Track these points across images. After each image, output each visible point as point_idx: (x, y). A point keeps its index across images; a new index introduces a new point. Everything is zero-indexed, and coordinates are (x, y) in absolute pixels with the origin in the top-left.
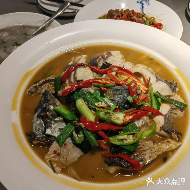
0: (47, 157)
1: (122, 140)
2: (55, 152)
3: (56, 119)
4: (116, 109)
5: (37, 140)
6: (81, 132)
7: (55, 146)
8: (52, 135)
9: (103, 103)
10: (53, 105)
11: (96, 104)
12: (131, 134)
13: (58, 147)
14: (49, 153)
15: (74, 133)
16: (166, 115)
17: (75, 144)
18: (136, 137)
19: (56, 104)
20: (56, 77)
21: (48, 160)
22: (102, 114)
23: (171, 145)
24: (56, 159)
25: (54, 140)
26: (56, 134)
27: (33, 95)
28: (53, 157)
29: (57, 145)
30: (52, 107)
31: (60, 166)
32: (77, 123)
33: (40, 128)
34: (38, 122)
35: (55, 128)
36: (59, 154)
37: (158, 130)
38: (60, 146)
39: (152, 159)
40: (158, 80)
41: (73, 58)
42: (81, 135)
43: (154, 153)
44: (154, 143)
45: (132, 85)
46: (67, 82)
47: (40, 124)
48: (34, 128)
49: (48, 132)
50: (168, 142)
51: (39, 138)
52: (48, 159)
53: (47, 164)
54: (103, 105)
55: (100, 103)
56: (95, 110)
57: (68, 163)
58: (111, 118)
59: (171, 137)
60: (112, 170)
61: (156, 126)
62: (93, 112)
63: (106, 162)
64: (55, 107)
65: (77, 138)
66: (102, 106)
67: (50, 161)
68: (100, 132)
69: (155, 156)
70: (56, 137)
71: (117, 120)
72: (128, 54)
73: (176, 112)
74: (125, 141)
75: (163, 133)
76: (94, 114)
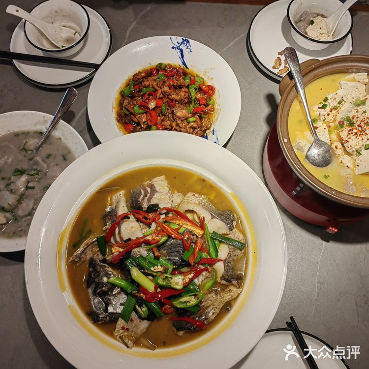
0: (116, 334)
1: (185, 302)
2: (123, 328)
3: (114, 293)
4: (174, 269)
5: (101, 320)
6: (144, 305)
7: (121, 322)
8: (115, 312)
9: (159, 267)
10: (105, 276)
11: (152, 269)
12: (193, 295)
13: (125, 323)
14: (116, 330)
15: (137, 307)
16: (225, 260)
17: (141, 318)
18: (198, 299)
19: (108, 273)
20: (97, 237)
21: (118, 337)
22: (161, 281)
23: (232, 294)
24: (126, 334)
25: (119, 317)
26: (119, 310)
27: (78, 265)
28: (122, 333)
29: (123, 321)
30: (105, 279)
31: (131, 340)
32: (137, 294)
33: (101, 306)
34: (96, 300)
35: (116, 304)
36: (127, 329)
37: (219, 280)
38: (127, 321)
39: (215, 315)
40: (213, 217)
41: (109, 198)
42: (145, 309)
43: (216, 308)
44: (216, 294)
45: (185, 238)
46: (112, 240)
47: (99, 302)
48: (93, 306)
49: (111, 309)
50: (230, 291)
51: (103, 318)
52: (117, 335)
53: (119, 341)
54: (160, 269)
55: (156, 267)
56: (152, 275)
57: (138, 336)
58: (170, 284)
59: (232, 285)
60: (181, 333)
61: (216, 275)
62: (151, 278)
63: (173, 325)
64: (108, 278)
65: (141, 312)
66: (158, 270)
67: (121, 337)
68: (163, 300)
69: (218, 311)
70: (120, 313)
71: (176, 286)
72: (175, 177)
73: (235, 253)
74: (188, 304)
75: (224, 282)
76: (152, 281)
